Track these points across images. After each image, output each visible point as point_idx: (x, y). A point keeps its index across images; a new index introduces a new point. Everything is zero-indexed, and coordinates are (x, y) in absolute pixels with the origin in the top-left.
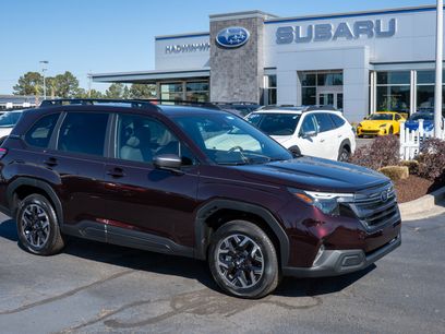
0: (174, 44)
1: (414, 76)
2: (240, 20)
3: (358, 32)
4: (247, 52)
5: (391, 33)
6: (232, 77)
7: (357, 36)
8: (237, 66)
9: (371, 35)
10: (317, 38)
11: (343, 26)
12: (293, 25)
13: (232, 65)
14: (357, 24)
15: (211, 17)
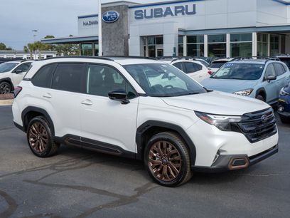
0: (88, 20)
1: (206, 38)
2: (114, 7)
3: (177, 12)
4: (118, 25)
5: (194, 13)
6: (111, 40)
7: (176, 15)
8: (113, 34)
9: (183, 14)
10: (156, 16)
11: (168, 9)
12: (143, 9)
13: (111, 33)
14: (176, 8)
15: (102, 4)
